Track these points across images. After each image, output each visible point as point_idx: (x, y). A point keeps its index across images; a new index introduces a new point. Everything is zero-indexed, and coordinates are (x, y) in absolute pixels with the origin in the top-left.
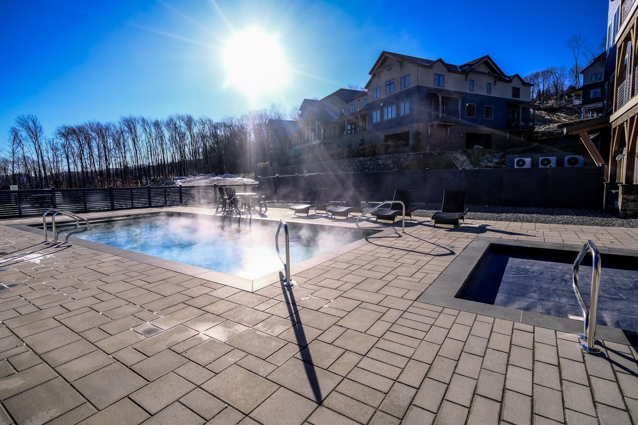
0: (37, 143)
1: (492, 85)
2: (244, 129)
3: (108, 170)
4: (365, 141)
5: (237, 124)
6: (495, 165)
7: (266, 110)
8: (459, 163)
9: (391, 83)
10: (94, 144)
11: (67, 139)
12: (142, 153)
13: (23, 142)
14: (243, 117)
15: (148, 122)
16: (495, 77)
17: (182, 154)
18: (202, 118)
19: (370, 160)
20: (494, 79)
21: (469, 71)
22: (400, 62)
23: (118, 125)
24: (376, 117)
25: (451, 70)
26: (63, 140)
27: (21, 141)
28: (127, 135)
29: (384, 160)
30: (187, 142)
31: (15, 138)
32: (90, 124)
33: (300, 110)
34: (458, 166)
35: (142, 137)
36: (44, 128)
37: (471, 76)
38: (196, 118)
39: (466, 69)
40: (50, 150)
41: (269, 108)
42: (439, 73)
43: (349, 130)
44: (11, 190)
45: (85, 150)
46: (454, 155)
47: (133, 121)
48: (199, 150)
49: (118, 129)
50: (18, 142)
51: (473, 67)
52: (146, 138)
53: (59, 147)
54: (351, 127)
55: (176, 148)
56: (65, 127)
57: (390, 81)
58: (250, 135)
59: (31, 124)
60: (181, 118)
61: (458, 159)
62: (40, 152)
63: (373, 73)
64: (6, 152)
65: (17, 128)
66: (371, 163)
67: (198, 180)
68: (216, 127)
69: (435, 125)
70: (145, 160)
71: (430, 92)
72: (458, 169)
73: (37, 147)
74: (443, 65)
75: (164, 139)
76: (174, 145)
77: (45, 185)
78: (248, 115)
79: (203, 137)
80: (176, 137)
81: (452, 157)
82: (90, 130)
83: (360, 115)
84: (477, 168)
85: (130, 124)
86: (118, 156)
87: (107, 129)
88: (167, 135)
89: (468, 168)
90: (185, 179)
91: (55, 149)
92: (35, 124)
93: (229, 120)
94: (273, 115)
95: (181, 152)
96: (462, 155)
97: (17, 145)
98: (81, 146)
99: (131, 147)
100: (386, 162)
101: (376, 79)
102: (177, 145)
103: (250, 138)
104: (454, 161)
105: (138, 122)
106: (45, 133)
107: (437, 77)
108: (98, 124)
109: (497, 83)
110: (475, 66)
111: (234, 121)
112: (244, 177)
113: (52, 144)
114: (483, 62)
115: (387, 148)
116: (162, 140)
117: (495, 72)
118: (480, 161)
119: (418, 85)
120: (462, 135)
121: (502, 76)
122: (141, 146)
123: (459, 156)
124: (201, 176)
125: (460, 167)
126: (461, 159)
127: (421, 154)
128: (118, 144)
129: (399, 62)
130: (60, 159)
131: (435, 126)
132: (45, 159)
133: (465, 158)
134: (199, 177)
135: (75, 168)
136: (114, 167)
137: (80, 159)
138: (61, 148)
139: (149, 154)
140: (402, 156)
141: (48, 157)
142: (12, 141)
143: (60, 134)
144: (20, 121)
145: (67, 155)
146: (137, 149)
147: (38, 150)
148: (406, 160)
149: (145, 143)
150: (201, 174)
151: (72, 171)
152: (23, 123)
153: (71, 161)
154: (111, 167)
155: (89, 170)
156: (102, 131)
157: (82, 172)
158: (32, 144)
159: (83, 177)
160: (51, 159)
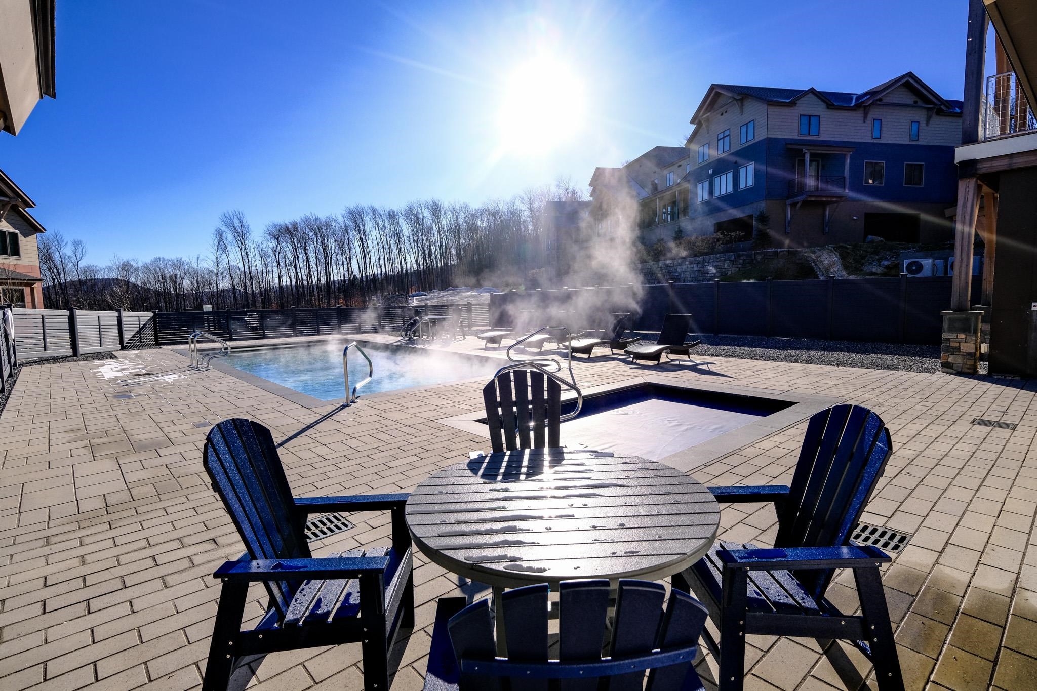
0: (243, 249)
1: (923, 125)
2: (517, 217)
3: (328, 282)
4: (683, 233)
5: (506, 210)
6: (885, 270)
8: (822, 268)
9: (727, 136)
10: (311, 248)
11: (278, 241)
12: (373, 258)
13: (229, 247)
14: (514, 198)
15: (381, 212)
16: (928, 109)
18: (454, 204)
19: (681, 265)
20: (926, 113)
21: (869, 105)
22: (739, 100)
23: (341, 219)
24: (702, 192)
25: (834, 105)
26: (273, 244)
27: (226, 247)
28: (352, 233)
29: (701, 265)
30: (434, 241)
31: (219, 242)
32: (307, 220)
33: (590, 185)
34: (818, 273)
35: (373, 236)
36: (252, 228)
37: (874, 113)
38: (445, 204)
39: (863, 102)
40: (258, 257)
42: (810, 113)
44: (204, 311)
45: (301, 256)
46: (817, 254)
47: (361, 212)
49: (342, 225)
50: (223, 246)
51: (879, 97)
53: (270, 252)
55: (419, 250)
56: (275, 226)
57: (724, 132)
59: (237, 224)
60: (424, 205)
61: (821, 262)
62: (247, 261)
63: (697, 121)
64: (209, 260)
65: (222, 229)
66: (682, 269)
67: (443, 296)
68: (474, 215)
69: (798, 203)
70: (375, 269)
71: (790, 147)
72: (818, 278)
73: (243, 254)
74: (818, 99)
75: (401, 236)
77: (252, 304)
78: (523, 195)
79: (457, 232)
81: (811, 257)
82: (306, 228)
84: (852, 277)
85: (357, 217)
86: (341, 263)
87: (328, 224)
88: (406, 230)
89: (836, 276)
90: (425, 295)
91: (264, 256)
92: (241, 222)
93: (494, 204)
94: (562, 192)
96: (832, 254)
97: (222, 251)
98: (296, 251)
99: (358, 250)
100: (703, 267)
101: (703, 130)
104: (813, 264)
105: (368, 213)
106: (252, 235)
107: (805, 120)
108: (316, 219)
109: (932, 119)
110: (883, 94)
111: (501, 206)
113: (260, 248)
114: (902, 85)
116: (399, 239)
117: (926, 100)
118: (862, 265)
119: (769, 136)
120: (855, 218)
121: (942, 107)
122: (371, 248)
123: (825, 256)
124: (450, 290)
125: (823, 275)
126: (826, 262)
128: (341, 247)
129: (737, 100)
130: (270, 269)
131: (799, 205)
132: (253, 269)
133: (836, 258)
134: (446, 293)
135: (288, 280)
136: (336, 279)
137: (293, 269)
138: (272, 254)
139: (382, 259)
140: (728, 258)
141: (256, 267)
142: (216, 246)
143: (270, 234)
144: (225, 219)
145: (278, 264)
146: (366, 253)
147: (245, 257)
148: (733, 264)
149: (375, 242)
150: (450, 288)
151: (284, 284)
152: (228, 221)
153: (283, 271)
154: (332, 279)
155: (305, 283)
156: (320, 229)
157: (297, 286)
158: (238, 249)
159: (298, 293)
160: (260, 269)
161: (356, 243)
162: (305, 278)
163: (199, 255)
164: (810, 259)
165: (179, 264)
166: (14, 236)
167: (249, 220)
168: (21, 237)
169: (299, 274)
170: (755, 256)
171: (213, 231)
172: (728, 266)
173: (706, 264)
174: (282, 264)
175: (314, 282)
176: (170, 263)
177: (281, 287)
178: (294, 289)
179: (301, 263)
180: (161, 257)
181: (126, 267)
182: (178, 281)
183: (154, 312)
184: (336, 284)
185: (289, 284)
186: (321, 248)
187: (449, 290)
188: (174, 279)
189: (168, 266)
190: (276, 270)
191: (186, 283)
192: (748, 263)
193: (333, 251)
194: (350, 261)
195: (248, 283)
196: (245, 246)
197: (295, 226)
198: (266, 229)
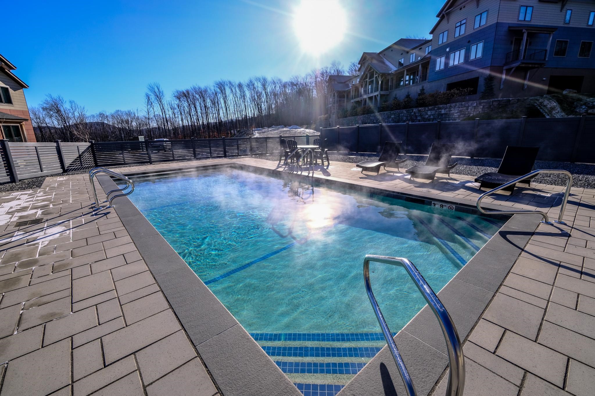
0: (161, 105)
2: (308, 86)
3: (208, 123)
4: (425, 91)
5: (302, 83)
7: (327, 68)
8: (546, 110)
9: (463, 24)
10: (198, 104)
11: (180, 101)
12: (231, 110)
14: (307, 76)
15: (234, 84)
17: (260, 109)
18: (274, 79)
19: (431, 110)
23: (212, 88)
24: (440, 63)
26: (177, 102)
27: (152, 103)
28: (220, 95)
29: (447, 110)
30: (263, 100)
31: (148, 101)
32: (194, 88)
33: (359, 64)
34: (544, 114)
35: (230, 97)
36: (165, 93)
37: (568, 5)
38: (269, 79)
40: (170, 109)
41: (329, 66)
42: (527, 4)
43: (407, 81)
44: (140, 140)
45: (192, 109)
46: (540, 101)
47: (223, 84)
48: (272, 106)
49: (213, 91)
50: (150, 103)
52: (233, 97)
53: (176, 106)
54: (410, 77)
55: (255, 105)
56: (177, 92)
57: (461, 21)
58: (313, 92)
59: (156, 90)
60: (258, 79)
61: (545, 106)
62: (164, 111)
63: (442, 15)
64: (144, 111)
65: (149, 93)
66: (432, 112)
67: (270, 131)
68: (285, 86)
69: (513, 68)
70: (233, 116)
71: (512, 28)
72: (545, 117)
73: (162, 108)
75: (246, 98)
76: (253, 103)
78: (311, 73)
79: (275, 95)
80: (254, 96)
81: (537, 103)
82: (194, 93)
83: (422, 64)
84: (570, 116)
85: (221, 86)
86: (214, 112)
87: (206, 91)
88: (248, 94)
89: (558, 116)
90: (261, 130)
91: (172, 108)
92: (158, 89)
93: (295, 79)
94: (332, 72)
95: (258, 108)
96: (551, 101)
97: (150, 106)
98: (190, 106)
99: (223, 105)
100: (450, 111)
101: (444, 22)
102: (256, 103)
103: (312, 94)
104: (539, 108)
105: (227, 85)
106: (165, 96)
108: (200, 88)
111: (299, 80)
112: (307, 128)
113: (170, 104)
115: (451, 96)
116: (244, 99)
118: (575, 108)
119: (498, 21)
120: (544, 79)
122: (230, 104)
123: (546, 102)
125: (548, 115)
126: (549, 106)
127: (495, 101)
128: (214, 104)
130: (177, 116)
131: (513, 70)
132: (167, 116)
133: (555, 104)
134: (272, 129)
135: (187, 122)
136: (212, 122)
137: (189, 116)
138: (177, 108)
139: (236, 110)
140: (471, 105)
141: (169, 115)
142: (147, 103)
143: (175, 97)
144: (150, 88)
145: (181, 113)
146: (227, 107)
147: (163, 109)
148: (475, 109)
149: (232, 101)
150: (273, 126)
151: (185, 125)
152: (152, 89)
153: (184, 117)
154: (210, 121)
155: (196, 124)
156: (202, 93)
157: (191, 125)
158: (158, 105)
159: (192, 130)
160: (171, 116)
161: (222, 101)
162: (195, 121)
163: (137, 108)
164: (536, 104)
165: (129, 114)
166: (6, 90)
167: (163, 88)
168: (11, 91)
169: (192, 119)
170: (493, 103)
171: (144, 95)
172: (471, 110)
173: (452, 109)
174: (183, 113)
175: (200, 123)
176: (124, 113)
177: (183, 126)
178: (190, 127)
179: (193, 113)
180: (119, 110)
181: (101, 115)
182: (130, 123)
183: (91, 142)
184: (212, 124)
185: (187, 124)
186: (203, 104)
187: (273, 127)
188: (127, 121)
189: (124, 115)
190: (180, 117)
191: (134, 124)
192: (486, 108)
193: (210, 106)
194: (219, 111)
195: (166, 124)
196: (162, 103)
197: (188, 92)
198: (172, 94)
